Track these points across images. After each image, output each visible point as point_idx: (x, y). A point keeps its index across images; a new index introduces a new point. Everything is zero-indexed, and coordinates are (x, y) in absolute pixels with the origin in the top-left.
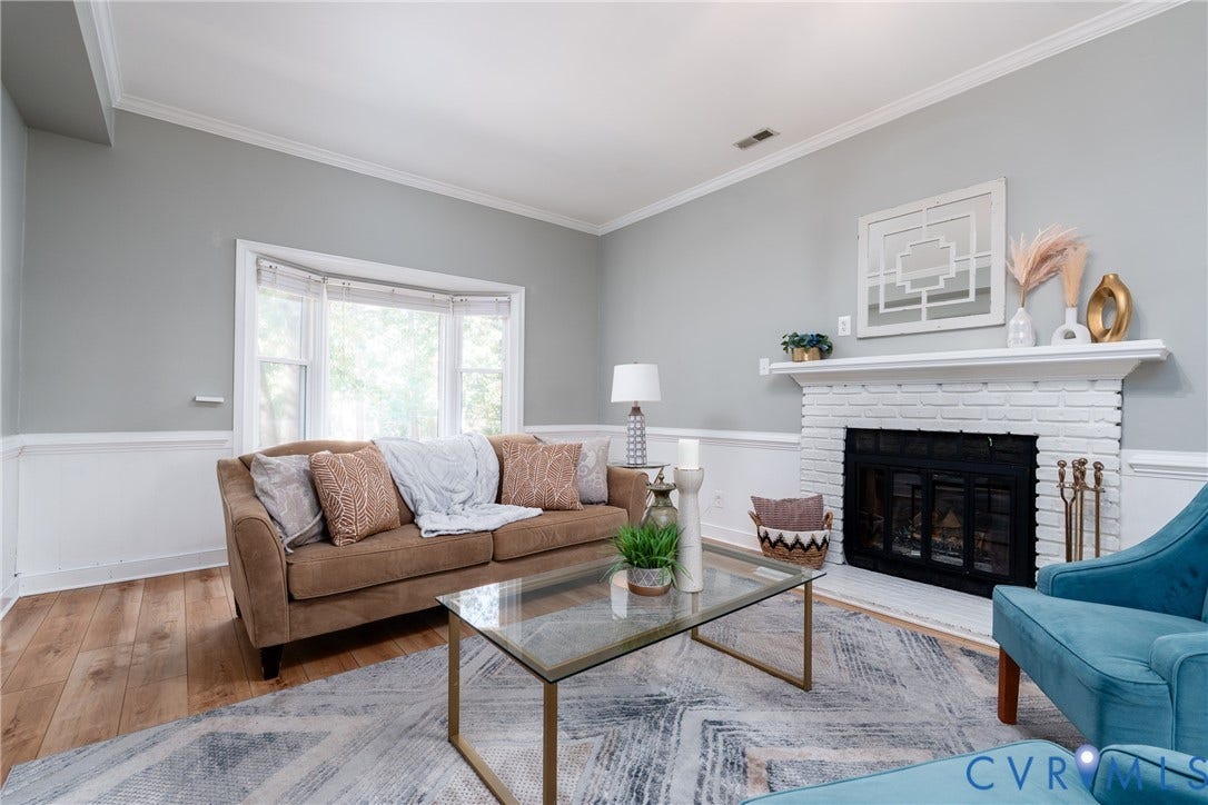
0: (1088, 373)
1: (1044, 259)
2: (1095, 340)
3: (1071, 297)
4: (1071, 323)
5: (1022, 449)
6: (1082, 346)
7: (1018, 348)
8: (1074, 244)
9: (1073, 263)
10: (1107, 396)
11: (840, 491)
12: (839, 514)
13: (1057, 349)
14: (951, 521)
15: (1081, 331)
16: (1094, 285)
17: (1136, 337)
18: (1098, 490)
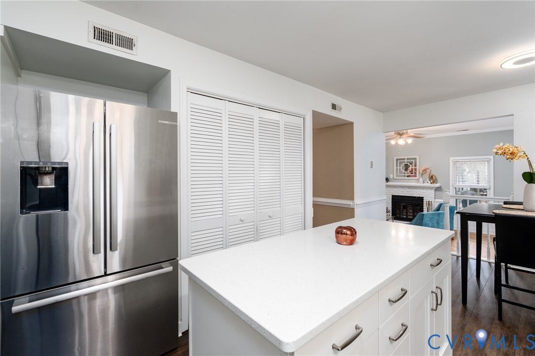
0: (430, 188)
1: (424, 170)
2: (431, 183)
3: (428, 177)
4: (428, 181)
5: (421, 199)
6: (429, 185)
7: (421, 184)
8: (428, 169)
9: (428, 171)
10: (433, 191)
11: (391, 206)
12: (391, 211)
13: (426, 184)
14: (411, 211)
15: (429, 182)
16: (431, 175)
17: (436, 183)
18: (431, 205)
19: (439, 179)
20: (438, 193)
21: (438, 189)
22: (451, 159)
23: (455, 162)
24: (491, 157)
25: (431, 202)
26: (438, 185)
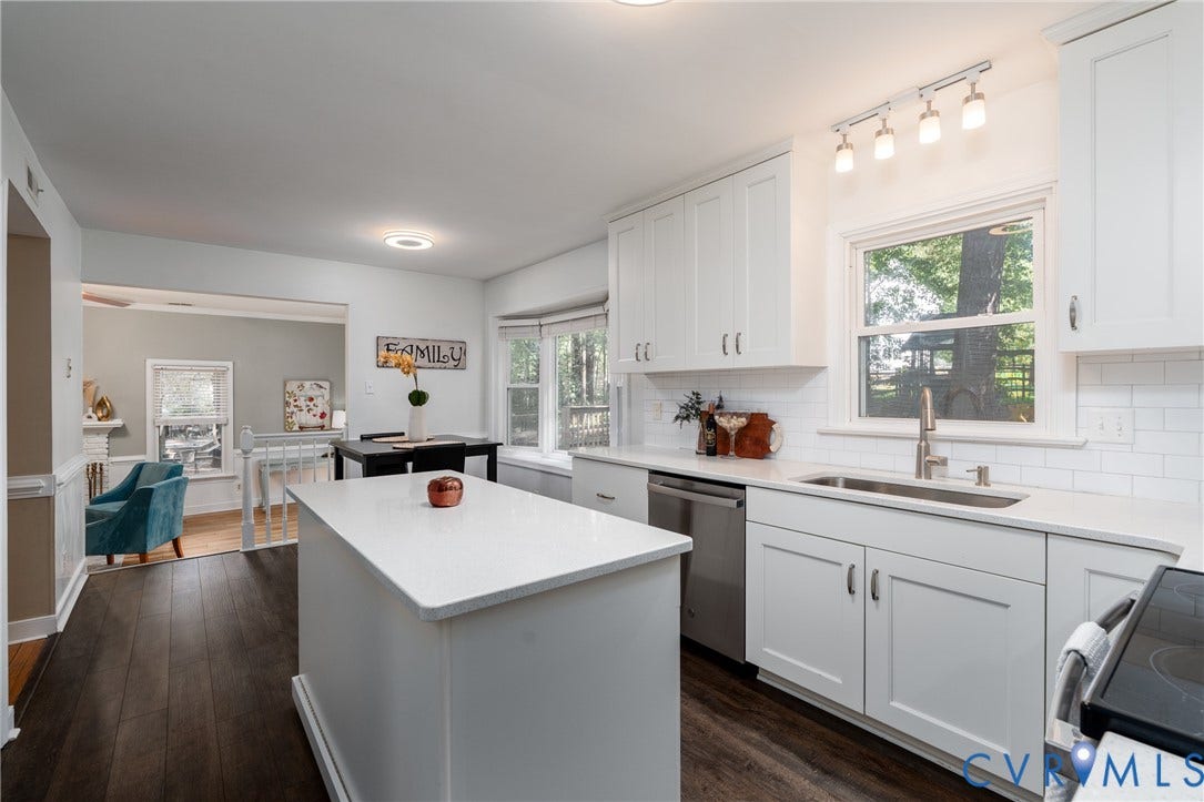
0: (96, 431)
2: (99, 420)
3: (90, 402)
4: (90, 413)
6: (94, 423)
8: (90, 384)
9: (92, 389)
10: (103, 439)
13: (85, 423)
15: (94, 415)
16: (99, 398)
17: (113, 418)
18: (101, 473)
19: (119, 408)
20: (117, 441)
21: (115, 433)
22: (150, 362)
23: (157, 371)
24: (230, 365)
25: (101, 465)
26: (117, 422)
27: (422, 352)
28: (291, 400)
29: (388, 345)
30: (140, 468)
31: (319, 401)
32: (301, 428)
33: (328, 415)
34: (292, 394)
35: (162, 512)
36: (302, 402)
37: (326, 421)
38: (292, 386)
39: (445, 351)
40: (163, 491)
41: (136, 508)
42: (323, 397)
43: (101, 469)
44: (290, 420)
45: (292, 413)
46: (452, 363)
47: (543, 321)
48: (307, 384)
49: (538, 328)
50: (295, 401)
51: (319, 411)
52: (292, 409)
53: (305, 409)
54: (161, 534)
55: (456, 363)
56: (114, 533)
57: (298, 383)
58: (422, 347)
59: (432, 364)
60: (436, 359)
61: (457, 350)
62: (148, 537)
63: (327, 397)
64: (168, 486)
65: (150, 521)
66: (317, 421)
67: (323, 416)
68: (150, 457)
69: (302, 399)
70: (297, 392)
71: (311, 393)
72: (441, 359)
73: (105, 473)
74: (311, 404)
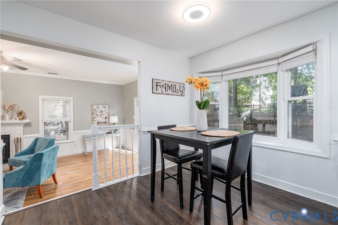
0: (19, 124)
2: (20, 120)
3: (16, 113)
6: (17, 121)
7: (7, 121)
8: (15, 104)
9: (16, 107)
13: (13, 121)
15: (17, 118)
17: (25, 119)
18: (20, 142)
19: (28, 115)
20: (27, 129)
21: (27, 125)
22: (40, 97)
23: (43, 100)
24: (72, 98)
25: (20, 138)
26: (27, 121)
27: (169, 87)
28: (94, 112)
29: (157, 83)
30: (36, 140)
31: (104, 113)
32: (98, 123)
33: (108, 118)
34: (94, 110)
35: (48, 163)
36: (98, 113)
37: (107, 120)
38: (95, 107)
39: (178, 88)
40: (48, 154)
41: (35, 163)
42: (106, 111)
43: (21, 140)
44: (94, 120)
45: (95, 117)
46: (180, 93)
47: (224, 73)
48: (100, 106)
49: (221, 77)
50: (96, 112)
51: (104, 116)
52: (95, 115)
53: (99, 115)
54: (47, 174)
55: (181, 93)
56: (24, 175)
57: (97, 106)
58: (170, 85)
59: (173, 93)
60: (174, 91)
61: (182, 87)
62: (41, 177)
63: (107, 111)
64: (51, 151)
65: (42, 169)
66: (104, 120)
67: (106, 118)
68: (41, 135)
69: (99, 112)
70: (96, 109)
71: (102, 110)
72: (176, 91)
73: (22, 141)
74: (102, 114)
